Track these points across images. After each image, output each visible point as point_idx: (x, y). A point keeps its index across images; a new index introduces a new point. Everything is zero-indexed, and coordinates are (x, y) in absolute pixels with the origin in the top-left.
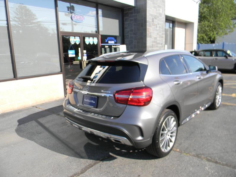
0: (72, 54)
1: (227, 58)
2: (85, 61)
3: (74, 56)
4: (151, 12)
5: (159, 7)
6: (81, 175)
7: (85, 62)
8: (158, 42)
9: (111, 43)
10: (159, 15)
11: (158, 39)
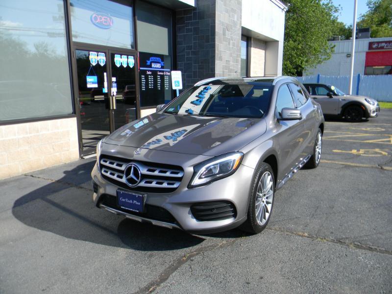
0: (93, 83)
1: (331, 97)
2: (113, 95)
3: (96, 86)
4: (221, 18)
5: (233, 10)
6: (162, 284)
7: (114, 98)
8: (231, 68)
9: (156, 66)
10: (232, 24)
11: (231, 63)
